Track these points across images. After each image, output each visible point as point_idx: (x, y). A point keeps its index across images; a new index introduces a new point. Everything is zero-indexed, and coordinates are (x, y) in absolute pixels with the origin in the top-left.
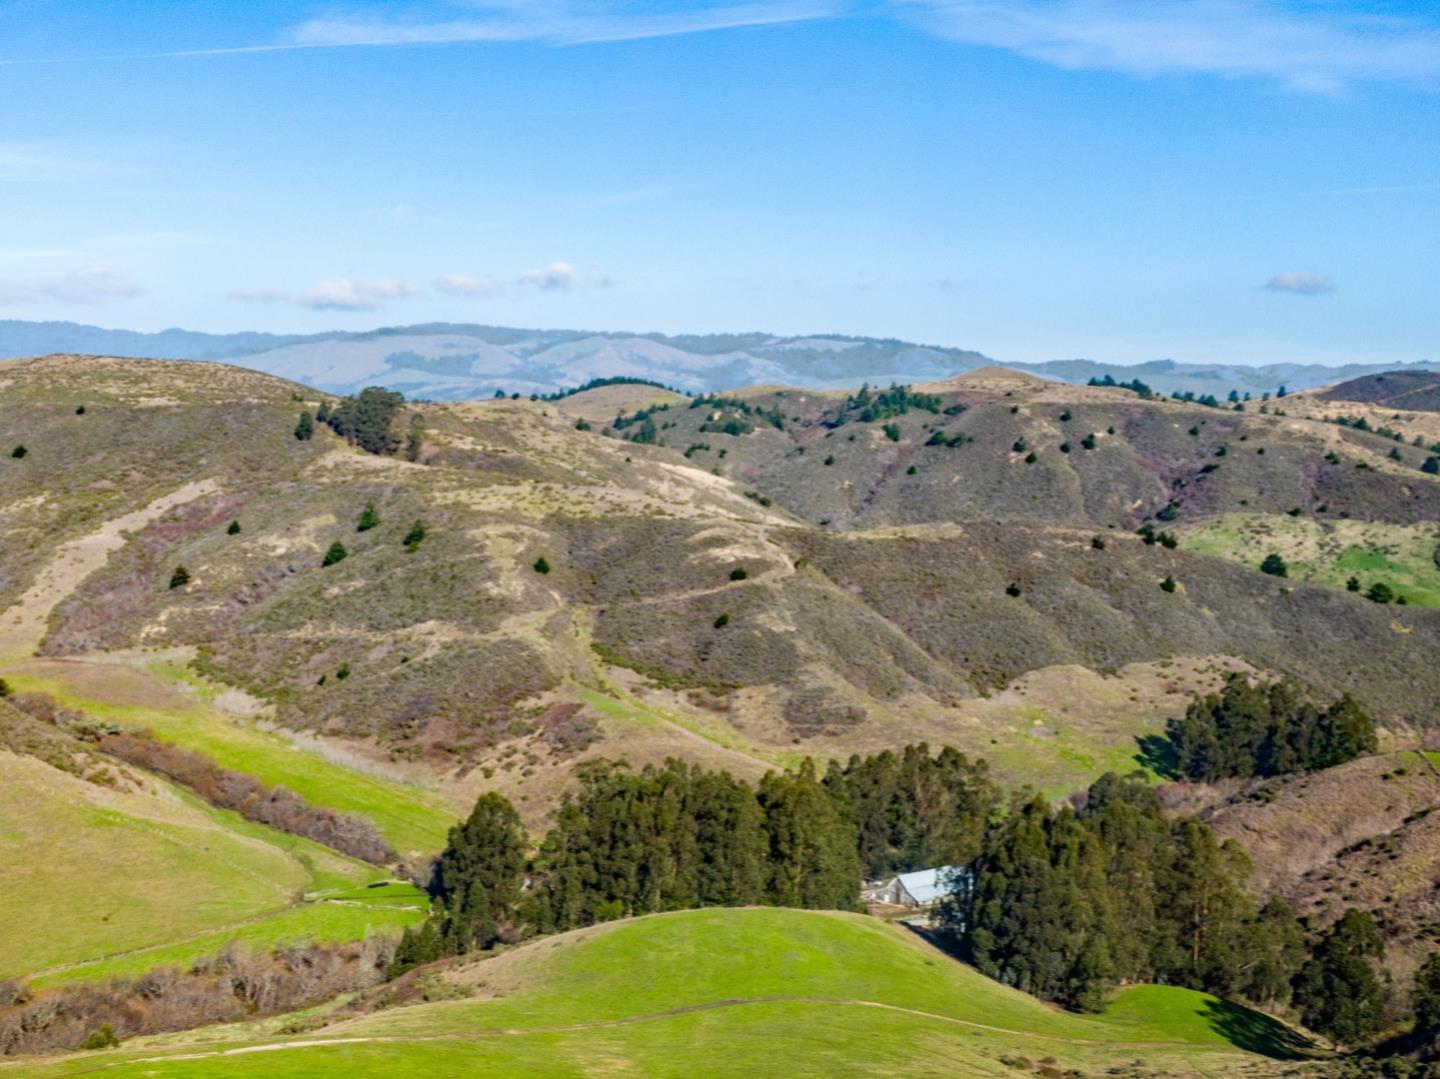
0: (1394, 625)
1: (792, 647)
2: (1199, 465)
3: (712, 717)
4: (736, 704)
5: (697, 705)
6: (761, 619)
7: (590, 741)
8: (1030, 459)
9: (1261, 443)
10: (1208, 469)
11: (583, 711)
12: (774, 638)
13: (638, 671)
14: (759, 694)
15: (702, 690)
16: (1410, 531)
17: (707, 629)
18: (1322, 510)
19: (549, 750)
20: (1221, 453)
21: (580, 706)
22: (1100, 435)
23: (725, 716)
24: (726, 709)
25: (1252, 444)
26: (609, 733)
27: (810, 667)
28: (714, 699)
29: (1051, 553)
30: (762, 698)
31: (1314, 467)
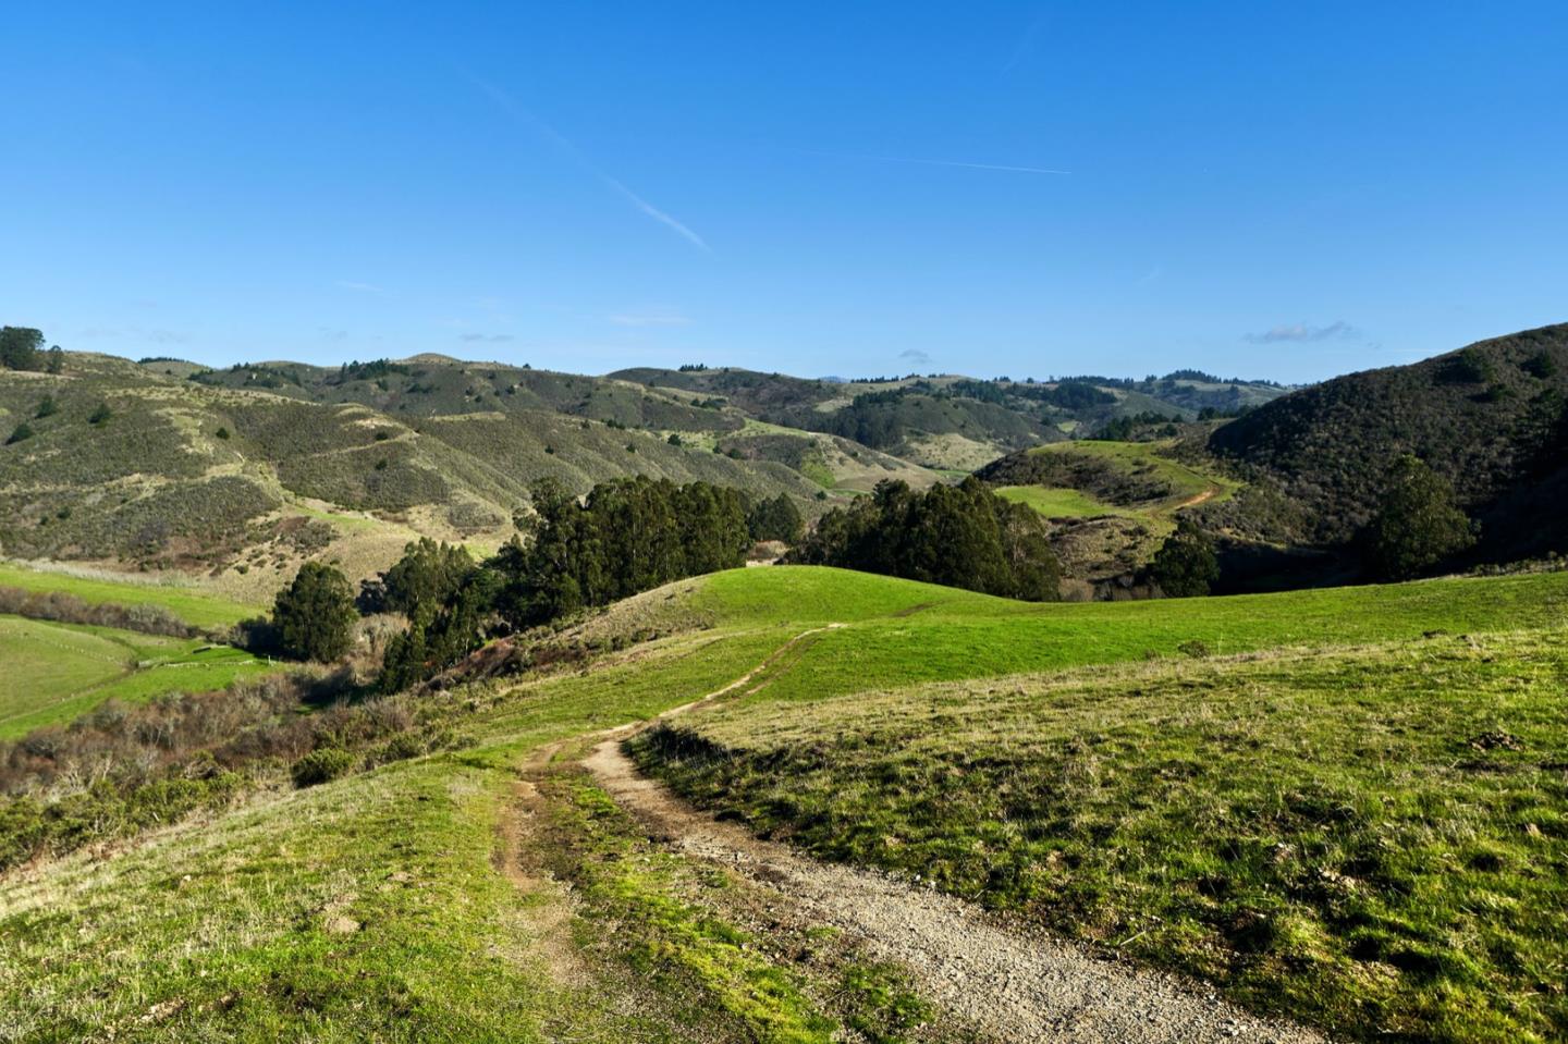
0: (747, 470)
1: (441, 479)
2: (578, 403)
3: (396, 526)
4: (410, 518)
5: (383, 519)
6: (413, 461)
7: (328, 539)
8: (478, 400)
9: (608, 391)
10: (583, 405)
11: (311, 521)
12: (427, 475)
13: (327, 501)
14: (426, 510)
15: (381, 510)
16: (700, 435)
17: (371, 471)
18: (651, 425)
19: (293, 549)
20: (588, 396)
21: (308, 518)
22: (516, 387)
23: (406, 526)
24: (404, 521)
25: (603, 391)
26: (342, 532)
27: (458, 491)
28: (393, 515)
29: (561, 429)
30: (428, 512)
31: (640, 404)
